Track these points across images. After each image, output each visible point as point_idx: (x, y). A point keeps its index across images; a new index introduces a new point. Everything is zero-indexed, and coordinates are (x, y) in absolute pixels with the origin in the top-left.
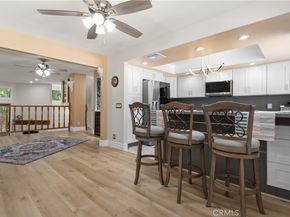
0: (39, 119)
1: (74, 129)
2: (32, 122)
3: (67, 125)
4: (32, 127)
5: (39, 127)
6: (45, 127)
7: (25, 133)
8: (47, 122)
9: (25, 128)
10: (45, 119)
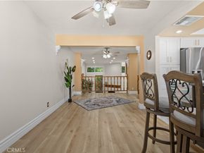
0: (116, 84)
1: (130, 92)
2: (113, 86)
3: (126, 89)
4: (113, 89)
5: (116, 89)
6: (119, 89)
7: (109, 92)
8: (120, 87)
9: (110, 89)
10: (119, 84)
